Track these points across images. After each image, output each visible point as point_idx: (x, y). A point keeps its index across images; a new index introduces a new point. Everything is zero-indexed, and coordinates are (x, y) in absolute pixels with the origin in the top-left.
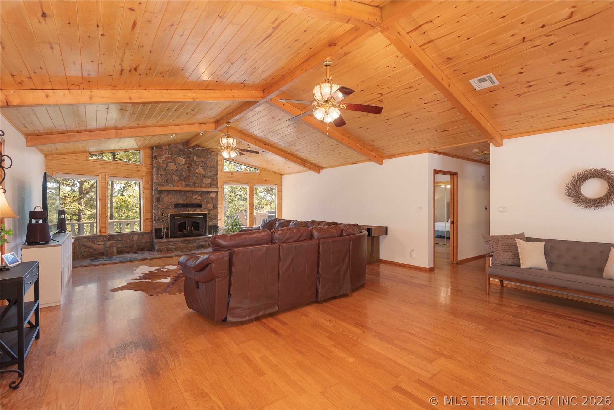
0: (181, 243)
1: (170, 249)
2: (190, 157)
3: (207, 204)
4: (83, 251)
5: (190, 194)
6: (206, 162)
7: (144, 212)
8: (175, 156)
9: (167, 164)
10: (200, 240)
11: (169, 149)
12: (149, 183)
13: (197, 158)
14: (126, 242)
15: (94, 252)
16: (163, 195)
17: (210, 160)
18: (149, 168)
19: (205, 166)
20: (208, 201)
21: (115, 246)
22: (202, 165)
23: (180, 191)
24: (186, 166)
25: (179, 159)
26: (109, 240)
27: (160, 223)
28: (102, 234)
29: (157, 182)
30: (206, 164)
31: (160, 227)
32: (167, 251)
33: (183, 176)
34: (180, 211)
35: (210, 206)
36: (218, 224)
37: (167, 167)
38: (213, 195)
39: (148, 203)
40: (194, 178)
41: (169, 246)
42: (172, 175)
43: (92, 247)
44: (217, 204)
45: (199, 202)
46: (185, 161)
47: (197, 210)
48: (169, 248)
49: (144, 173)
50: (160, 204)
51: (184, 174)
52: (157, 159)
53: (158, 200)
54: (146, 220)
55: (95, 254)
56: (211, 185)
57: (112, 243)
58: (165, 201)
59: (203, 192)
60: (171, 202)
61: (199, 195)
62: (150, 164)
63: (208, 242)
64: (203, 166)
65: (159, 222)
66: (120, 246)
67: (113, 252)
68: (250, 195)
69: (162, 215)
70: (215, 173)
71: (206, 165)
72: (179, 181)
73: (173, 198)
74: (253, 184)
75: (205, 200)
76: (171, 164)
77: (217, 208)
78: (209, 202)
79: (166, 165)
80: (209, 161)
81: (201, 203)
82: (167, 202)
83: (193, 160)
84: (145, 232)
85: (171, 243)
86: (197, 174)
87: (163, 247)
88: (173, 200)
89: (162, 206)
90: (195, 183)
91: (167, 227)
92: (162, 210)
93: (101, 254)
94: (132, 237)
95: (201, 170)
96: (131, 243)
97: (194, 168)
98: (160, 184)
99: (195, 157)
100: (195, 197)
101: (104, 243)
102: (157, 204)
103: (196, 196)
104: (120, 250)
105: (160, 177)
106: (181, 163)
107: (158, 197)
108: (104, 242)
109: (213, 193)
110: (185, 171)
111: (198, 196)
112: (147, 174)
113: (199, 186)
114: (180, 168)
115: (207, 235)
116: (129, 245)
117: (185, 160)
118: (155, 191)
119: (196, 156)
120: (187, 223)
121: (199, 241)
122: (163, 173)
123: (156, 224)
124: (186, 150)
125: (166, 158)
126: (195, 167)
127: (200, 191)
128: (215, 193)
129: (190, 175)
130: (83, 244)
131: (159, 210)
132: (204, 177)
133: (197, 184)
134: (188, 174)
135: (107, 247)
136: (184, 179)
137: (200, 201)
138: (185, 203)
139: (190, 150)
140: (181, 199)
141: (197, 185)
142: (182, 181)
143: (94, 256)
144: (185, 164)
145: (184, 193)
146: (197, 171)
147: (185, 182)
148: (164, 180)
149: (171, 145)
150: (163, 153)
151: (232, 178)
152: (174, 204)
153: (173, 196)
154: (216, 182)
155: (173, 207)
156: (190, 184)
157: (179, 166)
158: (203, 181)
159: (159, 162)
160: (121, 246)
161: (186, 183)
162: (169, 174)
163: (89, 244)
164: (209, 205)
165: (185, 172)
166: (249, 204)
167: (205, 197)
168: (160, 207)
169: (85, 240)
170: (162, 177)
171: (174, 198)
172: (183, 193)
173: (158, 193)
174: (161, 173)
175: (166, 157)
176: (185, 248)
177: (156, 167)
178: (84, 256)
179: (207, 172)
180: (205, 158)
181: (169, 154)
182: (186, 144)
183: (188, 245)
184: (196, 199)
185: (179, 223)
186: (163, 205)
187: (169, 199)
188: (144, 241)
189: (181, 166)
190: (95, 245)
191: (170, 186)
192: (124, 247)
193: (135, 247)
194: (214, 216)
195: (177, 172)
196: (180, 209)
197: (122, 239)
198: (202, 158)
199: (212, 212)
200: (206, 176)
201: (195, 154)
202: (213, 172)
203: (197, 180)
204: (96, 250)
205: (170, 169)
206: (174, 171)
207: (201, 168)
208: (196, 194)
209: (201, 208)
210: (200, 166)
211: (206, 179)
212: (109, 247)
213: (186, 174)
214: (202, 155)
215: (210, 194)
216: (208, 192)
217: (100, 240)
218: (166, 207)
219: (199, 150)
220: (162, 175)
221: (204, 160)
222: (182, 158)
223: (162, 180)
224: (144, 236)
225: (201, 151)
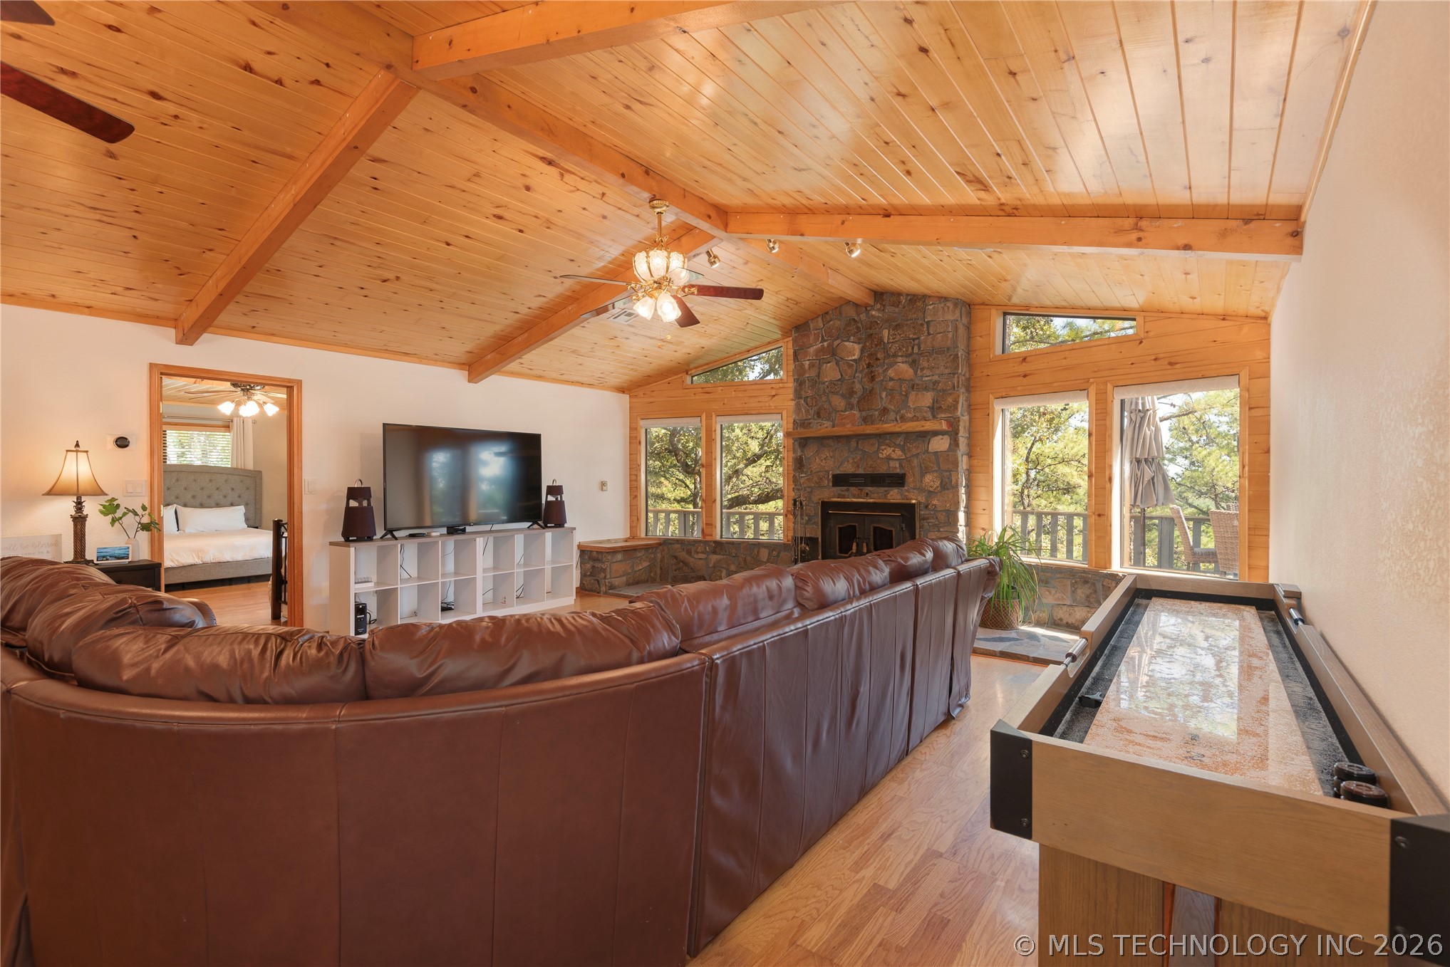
2: (872, 334)
3: (923, 475)
4: (674, 567)
5: (873, 445)
6: (918, 338)
8: (836, 343)
9: (819, 368)
11: (824, 325)
13: (891, 331)
14: (745, 561)
15: (690, 572)
16: (810, 452)
17: (931, 328)
19: (917, 354)
20: (922, 465)
22: (907, 351)
23: (848, 438)
24: (863, 364)
25: (847, 346)
26: (715, 553)
27: (804, 524)
28: (706, 537)
29: (797, 418)
30: (919, 345)
31: (803, 536)
33: (856, 393)
34: (847, 493)
35: (931, 480)
37: (818, 375)
38: (940, 444)
40: (884, 394)
42: (830, 395)
43: (686, 561)
44: (953, 473)
45: (896, 468)
46: (862, 351)
47: (891, 493)
49: (788, 400)
50: (803, 475)
51: (858, 387)
52: (798, 361)
53: (801, 463)
56: (935, 410)
57: (720, 560)
58: (815, 467)
59: (908, 435)
60: (826, 468)
61: (898, 446)
64: (909, 355)
65: (802, 521)
66: (733, 568)
70: (947, 371)
71: (919, 348)
72: (845, 411)
73: (831, 457)
74: (1109, 387)
76: (829, 365)
77: (953, 487)
78: (926, 468)
79: (817, 371)
80: (929, 334)
81: (903, 472)
82: (818, 470)
83: (881, 341)
84: (782, 544)
86: (891, 383)
88: (830, 463)
89: (808, 479)
90: (885, 411)
91: (817, 534)
92: (808, 490)
94: (758, 553)
95: (903, 368)
97: (885, 367)
98: (804, 423)
100: (887, 451)
101: (707, 558)
102: (797, 474)
103: (889, 449)
105: (805, 404)
106: (850, 358)
107: (800, 456)
108: (706, 556)
109: (941, 437)
110: (860, 379)
111: (894, 451)
113: (896, 419)
114: (850, 371)
117: (861, 345)
118: (797, 441)
119: (890, 327)
122: (810, 393)
124: (863, 316)
125: (818, 352)
126: (886, 361)
127: (898, 434)
128: (946, 437)
129: (873, 388)
130: (675, 554)
131: (802, 489)
132: (913, 388)
133: (892, 413)
134: (869, 386)
135: (710, 566)
136: (858, 402)
137: (900, 465)
138: (861, 471)
139: (874, 313)
140: (851, 461)
141: (892, 416)
142: (852, 409)
144: (860, 359)
145: (858, 445)
146: (891, 373)
147: (860, 411)
148: (812, 412)
149: (827, 313)
150: (811, 342)
151: (1026, 375)
152: (833, 476)
153: (832, 454)
154: (950, 400)
155: (831, 484)
156: (871, 416)
157: (847, 368)
158: (909, 400)
159: (803, 366)
161: (864, 414)
162: (824, 392)
163: (683, 555)
164: (928, 478)
165: (861, 382)
166: (1090, 472)
167: (914, 451)
168: (803, 483)
169: (677, 546)
170: (807, 404)
171: (833, 459)
172: (853, 444)
173: (800, 448)
174: (807, 394)
175: (817, 349)
177: (800, 379)
178: (675, 577)
179: (922, 369)
180: (913, 327)
181: (823, 340)
184: (889, 458)
185: (839, 528)
186: (810, 476)
187: (822, 461)
189: (850, 366)
190: (692, 560)
191: (825, 425)
194: (944, 514)
195: (841, 384)
196: (845, 488)
197: (738, 554)
198: (905, 328)
199: (938, 500)
200: (918, 385)
201: (887, 321)
202: (942, 368)
203: (890, 401)
204: (693, 570)
205: (826, 380)
206: (834, 384)
207: (903, 363)
208: (887, 445)
209: (904, 487)
210: (902, 356)
211: (917, 394)
212: (714, 567)
213: (863, 388)
214: (908, 320)
215: (932, 442)
216: (925, 435)
217: (700, 549)
218: (817, 483)
219: (897, 306)
220: (809, 399)
221: (911, 336)
222: (851, 344)
223: (807, 411)
224: (782, 553)
225: (904, 308)
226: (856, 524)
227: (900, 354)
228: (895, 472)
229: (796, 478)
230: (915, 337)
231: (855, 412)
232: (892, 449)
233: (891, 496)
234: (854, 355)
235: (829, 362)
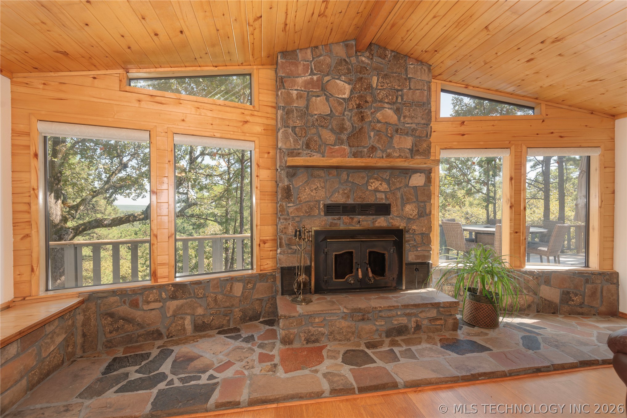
0: (343, 318)
1: (313, 338)
2: (362, 78)
3: (403, 205)
4: (107, 329)
5: (363, 178)
6: (401, 90)
7: (259, 224)
8: (326, 79)
9: (308, 100)
10: (394, 313)
11: (313, 58)
12: (269, 153)
13: (380, 79)
14: (215, 300)
15: (136, 330)
16: (299, 182)
17: (412, 84)
18: (268, 115)
19: (400, 103)
20: (404, 197)
21: (188, 311)
22: (392, 99)
23: (339, 169)
24: (353, 104)
25: (337, 84)
26: (174, 297)
27: (291, 254)
28: (159, 280)
29: (284, 147)
30: (402, 96)
31: (291, 265)
32: (307, 343)
33: (346, 129)
34: (339, 222)
35: (410, 209)
36: (429, 257)
37: (307, 107)
38: (417, 180)
39: (267, 201)
40: (372, 134)
41: (310, 328)
42: (320, 129)
43: (130, 317)
44: (427, 204)
45: (382, 199)
46: (352, 91)
47: (379, 221)
48: (312, 335)
49: (258, 129)
50: (292, 205)
51: (348, 124)
52: (284, 88)
53: (288, 193)
54: (262, 245)
55: (139, 336)
56: (414, 152)
57: (182, 306)
58: (304, 197)
59: (392, 170)
60: (317, 198)
61: (383, 180)
62: (272, 107)
63: (414, 319)
64: (394, 103)
65: (290, 251)
66: (200, 311)
67: (184, 329)
68: (513, 181)
69: (295, 236)
70: (423, 122)
71: (402, 99)
72: (334, 145)
73: (322, 188)
74: (524, 148)
75: (399, 195)
76: (319, 98)
77: (427, 215)
78: (408, 199)
79: (306, 102)
80: (410, 89)
81: (388, 202)
82: (307, 200)
83: (370, 86)
84: (260, 274)
85: (317, 320)
86: (379, 125)
87: (296, 331)
88: (322, 194)
89: (297, 209)
90: (373, 149)
91: (309, 264)
92: (297, 219)
93: (155, 336)
94: (231, 288)
95: (388, 114)
96: (228, 304)
97: (373, 110)
98: (292, 153)
99: (375, 79)
100: (375, 184)
101: (162, 307)
102: (284, 204)
103: (377, 182)
104: (200, 322)
105: (293, 134)
106: (340, 96)
108: (161, 304)
109: (419, 174)
110: (349, 118)
111: (381, 184)
112: (264, 130)
113: (383, 156)
114: (340, 109)
115: (404, 288)
116: (223, 309)
117: (351, 86)
118: (281, 170)
119: (378, 75)
120: (354, 255)
121: (389, 314)
122: (298, 123)
123: (282, 256)
124: (353, 60)
125: (307, 84)
126: (374, 105)
127: (384, 169)
128: (423, 175)
129: (362, 127)
130: (109, 311)
131: (289, 219)
132: (397, 131)
133: (379, 151)
134: (358, 125)
135: (168, 316)
136: (348, 138)
137: (386, 197)
138: (350, 201)
139: (363, 59)
140: (341, 192)
141: (379, 153)
142: (342, 143)
143: (137, 342)
144: (350, 99)
145: (348, 176)
146: (379, 115)
147: (350, 146)
148: (301, 142)
149: (316, 47)
150: (300, 72)
151: (463, 135)
152: (324, 205)
153: (323, 185)
154: (425, 145)
155: (322, 213)
156: (361, 152)
157: (336, 105)
158: (394, 141)
159: (289, 95)
160: (202, 313)
161: (353, 149)
162: (313, 125)
163: (124, 309)
164: (408, 208)
165: (350, 120)
166: (511, 203)
167: (398, 185)
168: (291, 212)
169: (112, 299)
170: (295, 134)
171: (324, 190)
172: (344, 176)
173: (287, 177)
174: (295, 124)
175: (305, 81)
176: (353, 333)
177: (284, 108)
178: (109, 341)
179: (404, 117)
180: (398, 80)
181: (312, 73)
182: (354, 43)
183: (361, 324)
184: (376, 190)
185: (336, 255)
186: (299, 206)
187: (312, 191)
188: (256, 297)
189: (340, 104)
190: (139, 313)
191: (315, 155)
192: (211, 314)
193: (237, 313)
194: (420, 236)
195: (331, 120)
196: (337, 217)
197: (207, 294)
198: (392, 79)
199: (417, 226)
200: (401, 129)
201: (375, 69)
202: (420, 119)
203: (378, 141)
204: (140, 326)
205: (316, 113)
206: (324, 118)
207: (389, 108)
208: (375, 179)
209: (390, 215)
210: (387, 103)
211: (400, 138)
212: (174, 316)
213: (353, 126)
214: (393, 73)
215: (412, 178)
216: (407, 172)
217: (151, 298)
218: (306, 212)
219: (384, 59)
220: (297, 129)
221: (396, 87)
222: (342, 83)
223: (296, 141)
224: (258, 285)
225: (390, 61)
226: (353, 251)
227: (386, 101)
228: (381, 203)
229: (283, 207)
230: (399, 88)
231: (345, 147)
232: (380, 182)
233: (379, 223)
234: (344, 94)
235: (318, 96)
